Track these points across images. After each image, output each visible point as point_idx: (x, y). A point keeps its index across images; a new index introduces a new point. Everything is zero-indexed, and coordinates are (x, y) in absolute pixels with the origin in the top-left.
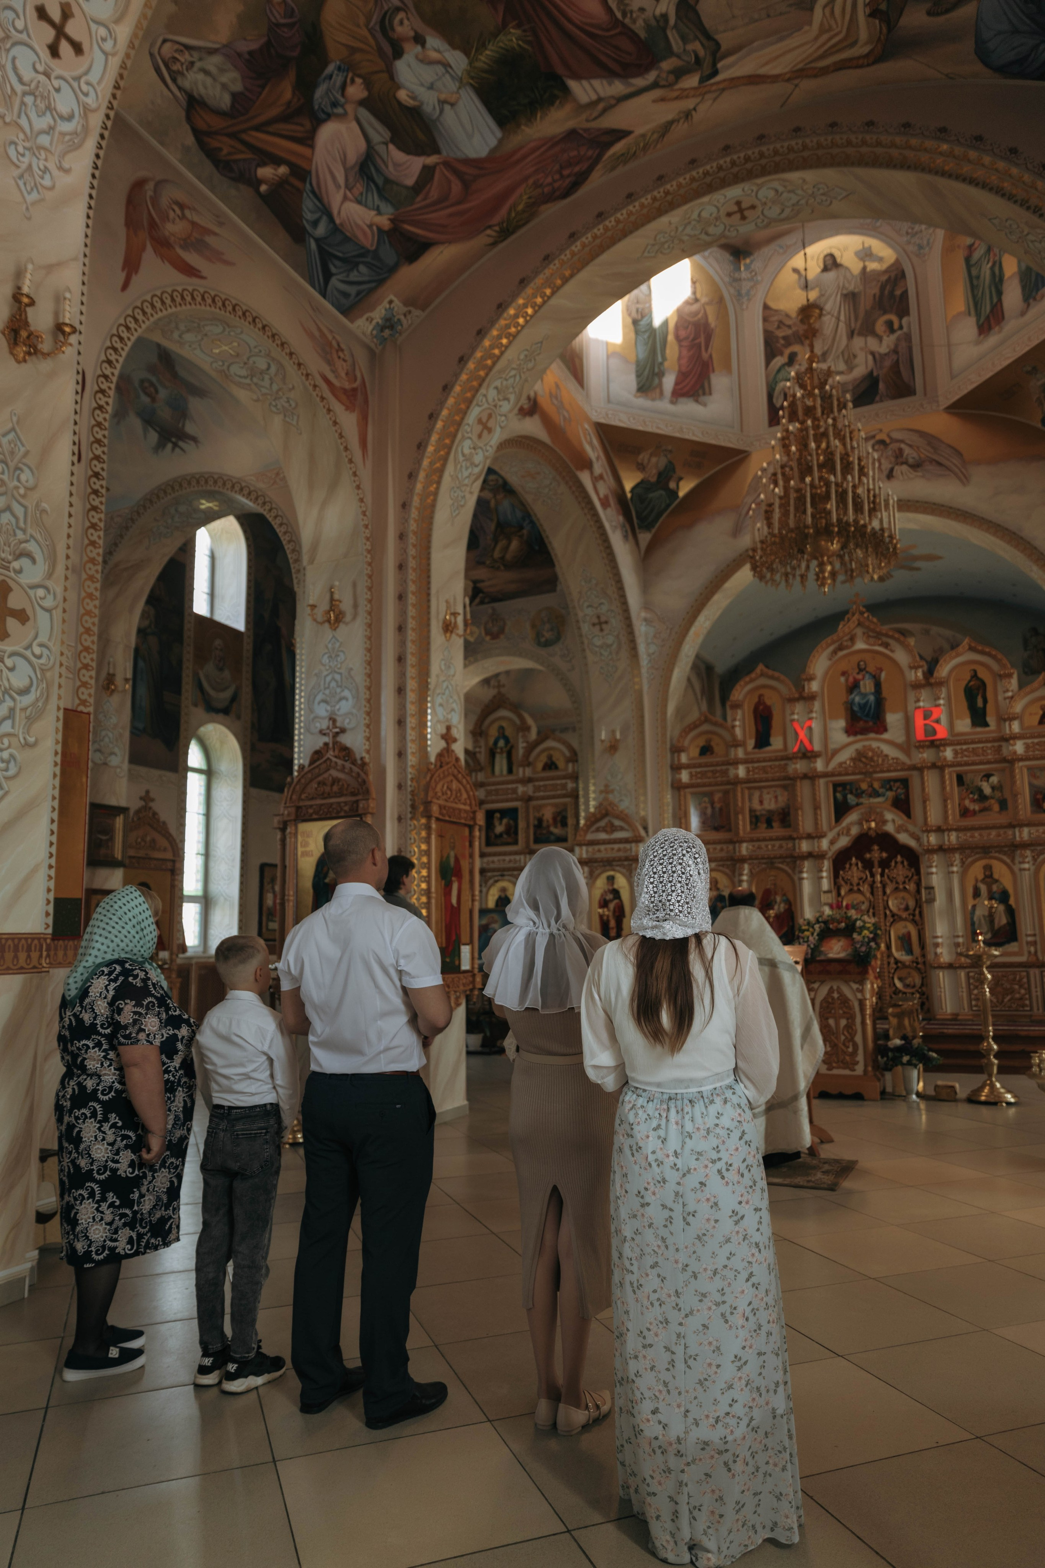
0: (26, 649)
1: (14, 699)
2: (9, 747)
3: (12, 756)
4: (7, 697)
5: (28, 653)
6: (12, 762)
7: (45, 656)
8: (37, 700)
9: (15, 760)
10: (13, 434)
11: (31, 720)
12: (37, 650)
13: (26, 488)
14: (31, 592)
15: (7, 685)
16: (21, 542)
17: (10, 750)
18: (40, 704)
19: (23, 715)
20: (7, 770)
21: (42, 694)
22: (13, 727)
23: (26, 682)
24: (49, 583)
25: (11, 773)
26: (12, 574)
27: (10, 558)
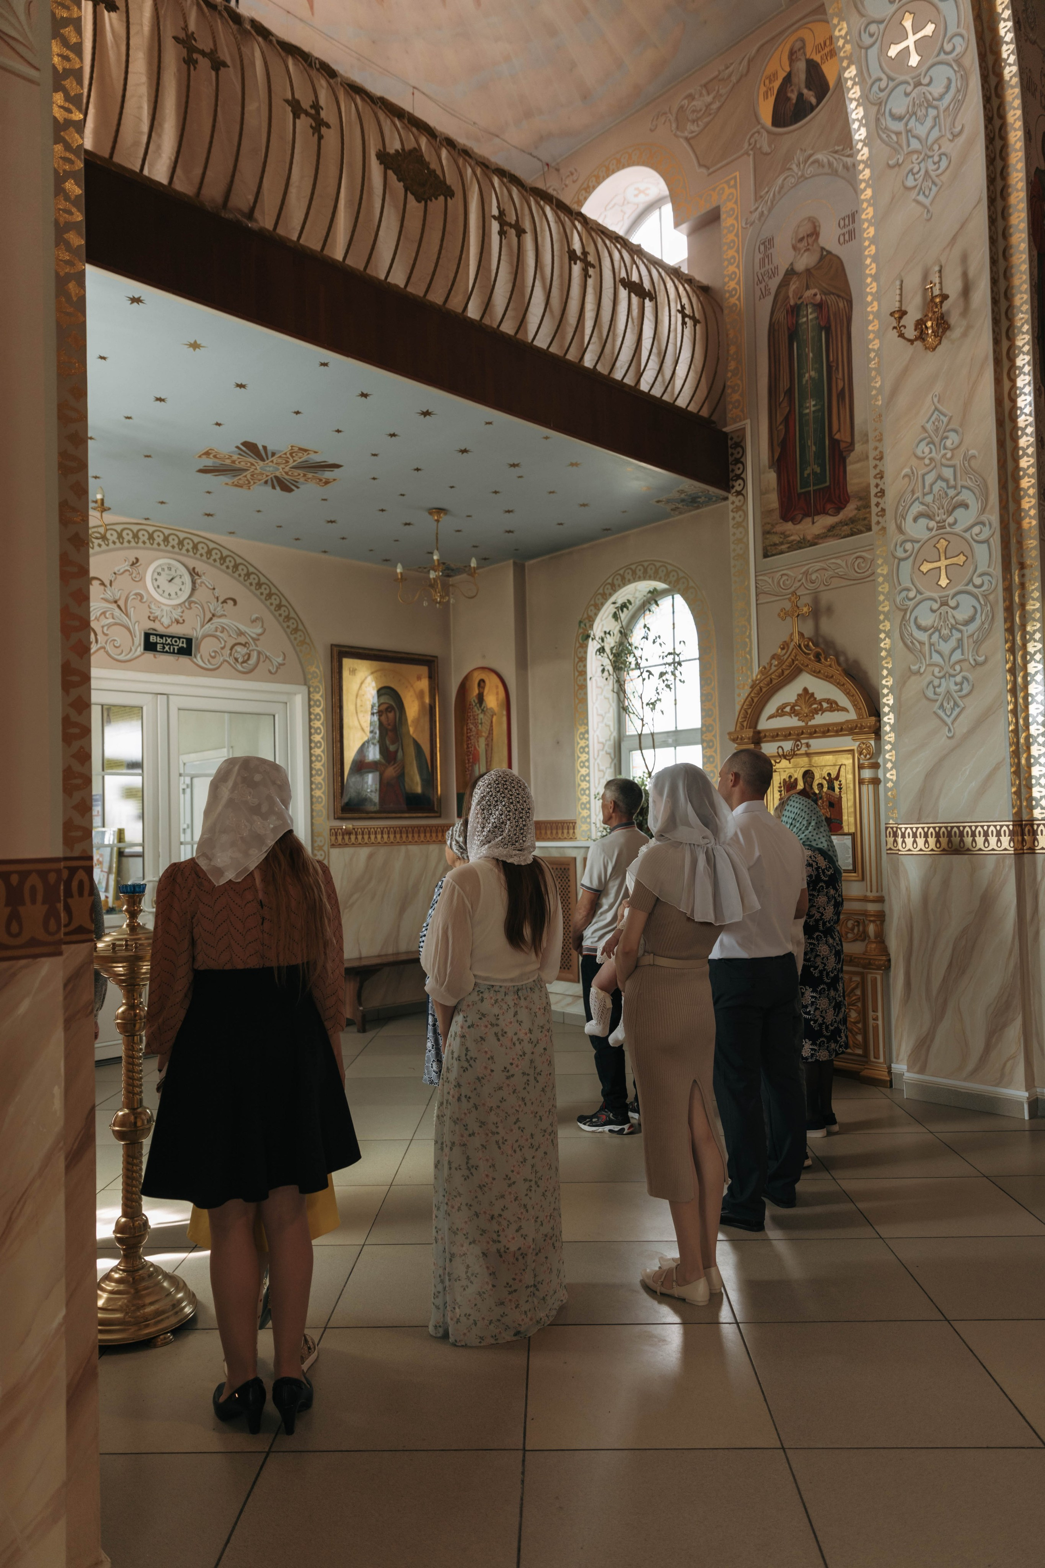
0: (967, 585)
1: (961, 631)
2: (961, 671)
3: (964, 678)
4: (954, 631)
5: (970, 588)
6: (965, 683)
7: (986, 583)
8: (983, 623)
9: (967, 680)
10: (936, 412)
11: (978, 643)
12: (977, 581)
13: (952, 450)
14: (967, 535)
15: (953, 622)
16: (952, 499)
17: (962, 674)
18: (986, 626)
19: (971, 640)
20: (961, 690)
21: (987, 616)
22: (963, 654)
23: (971, 612)
24: (984, 518)
25: (964, 692)
26: (948, 529)
27: (944, 517)
